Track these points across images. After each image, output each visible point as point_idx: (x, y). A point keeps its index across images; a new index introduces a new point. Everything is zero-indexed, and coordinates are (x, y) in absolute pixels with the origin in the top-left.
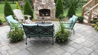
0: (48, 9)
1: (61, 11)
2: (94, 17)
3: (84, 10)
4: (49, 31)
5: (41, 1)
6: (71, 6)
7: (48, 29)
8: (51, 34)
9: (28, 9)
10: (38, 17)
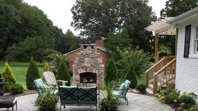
0: (94, 72)
1: (113, 76)
2: (161, 85)
3: (147, 76)
4: (91, 96)
5: (84, 62)
6: (129, 70)
7: (90, 92)
8: (94, 100)
9: (63, 73)
10: (77, 84)
